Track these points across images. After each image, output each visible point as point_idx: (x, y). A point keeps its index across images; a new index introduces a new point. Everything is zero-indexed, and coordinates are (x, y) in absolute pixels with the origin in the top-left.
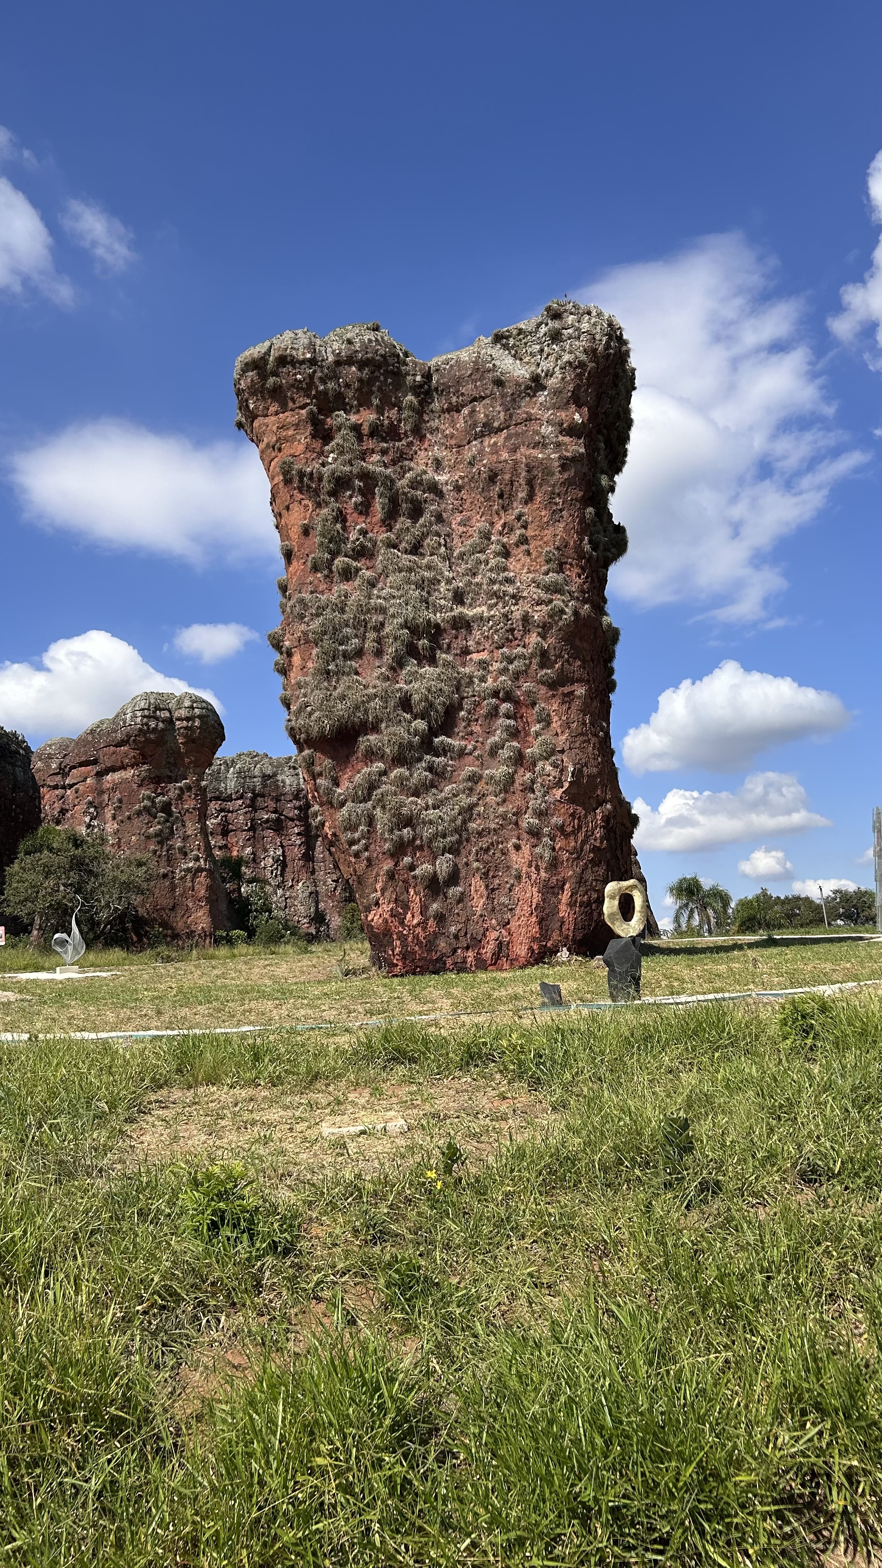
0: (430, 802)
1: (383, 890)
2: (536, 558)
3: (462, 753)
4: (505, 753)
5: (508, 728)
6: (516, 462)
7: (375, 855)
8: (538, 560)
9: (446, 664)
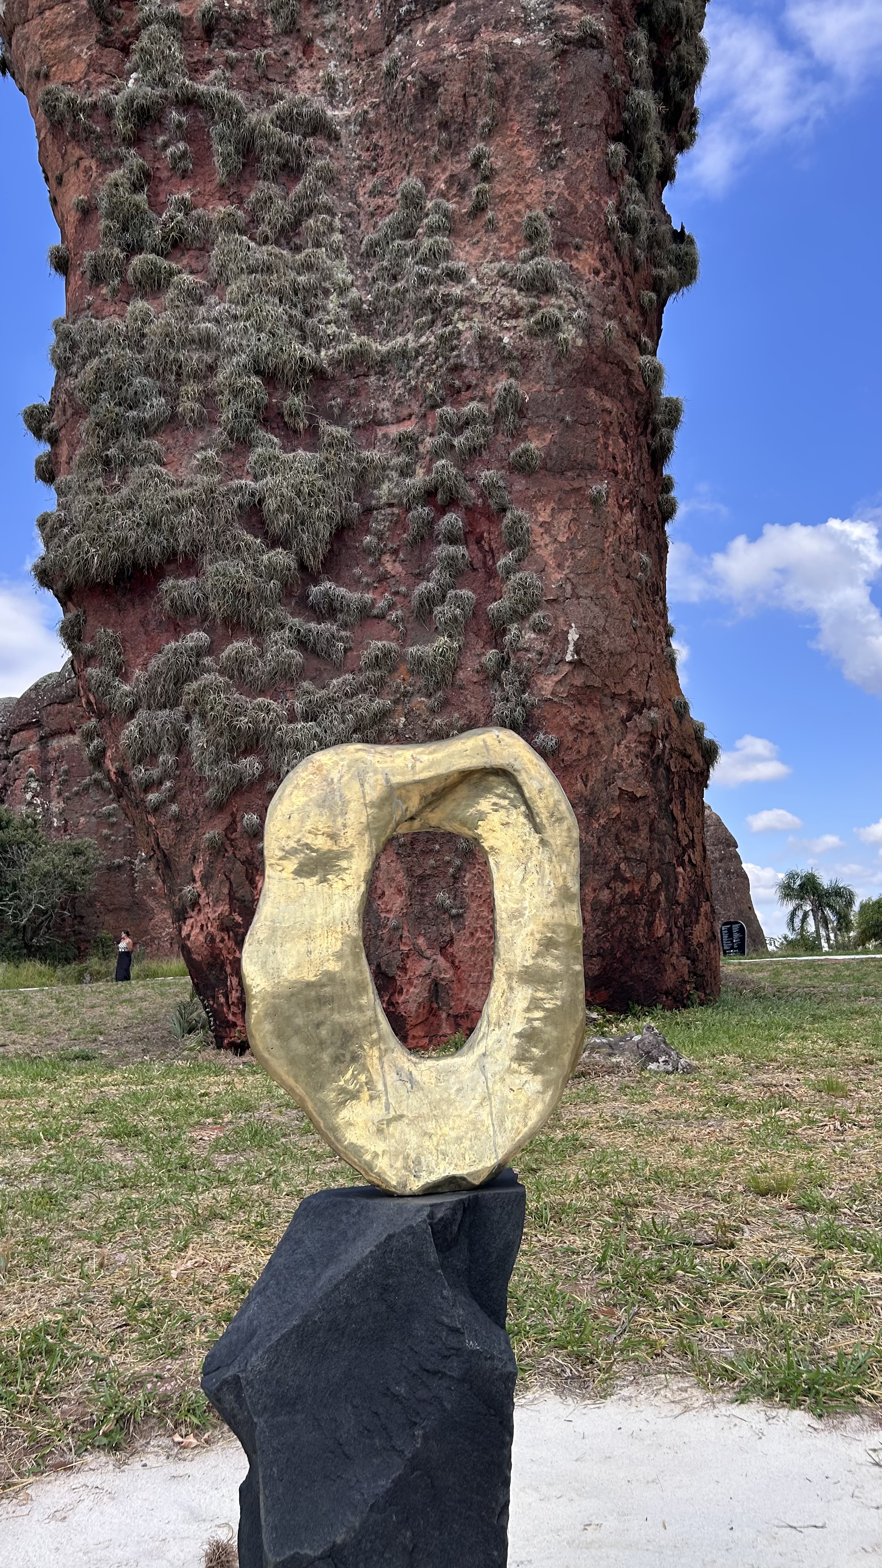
0: (299, 706)
1: (207, 878)
2: (510, 235)
3: (365, 614)
4: (444, 611)
5: (451, 563)
6: (472, 57)
7: (191, 811)
8: (514, 239)
9: (336, 443)
